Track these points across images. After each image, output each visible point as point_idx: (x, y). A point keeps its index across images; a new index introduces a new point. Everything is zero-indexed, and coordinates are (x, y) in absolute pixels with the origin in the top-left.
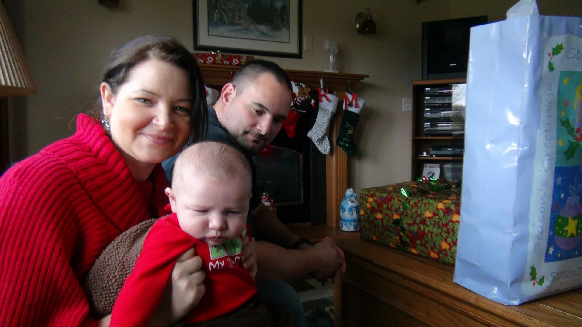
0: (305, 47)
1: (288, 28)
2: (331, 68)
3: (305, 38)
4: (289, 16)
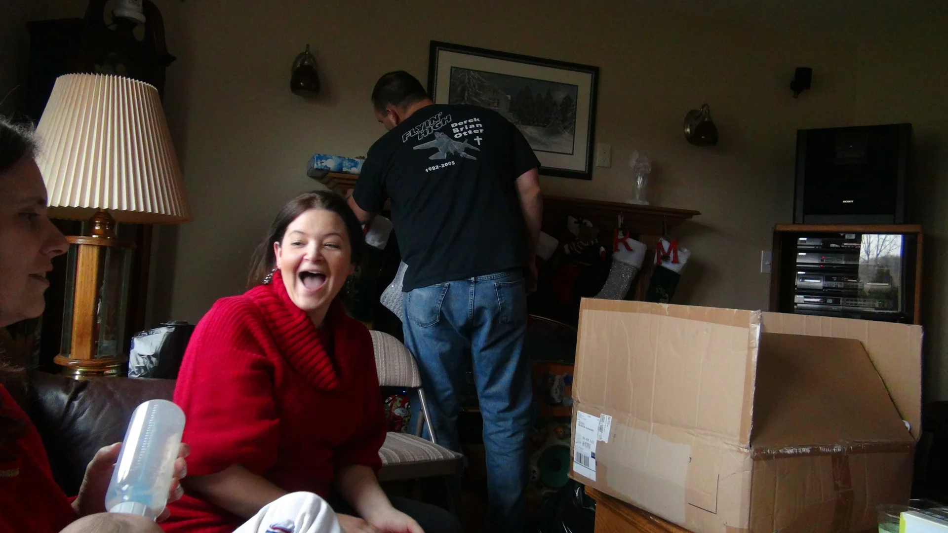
0: (598, 161)
1: (573, 132)
2: (638, 197)
3: (599, 148)
4: (574, 114)
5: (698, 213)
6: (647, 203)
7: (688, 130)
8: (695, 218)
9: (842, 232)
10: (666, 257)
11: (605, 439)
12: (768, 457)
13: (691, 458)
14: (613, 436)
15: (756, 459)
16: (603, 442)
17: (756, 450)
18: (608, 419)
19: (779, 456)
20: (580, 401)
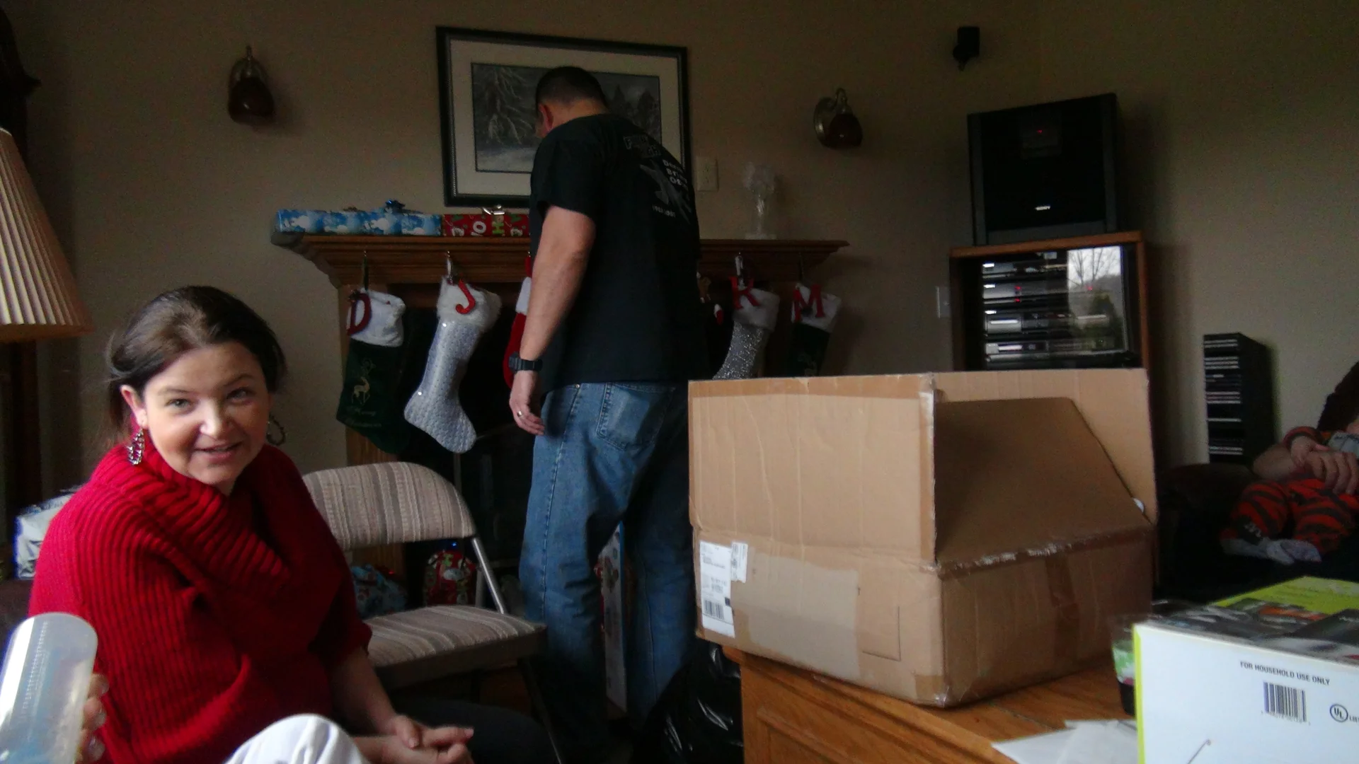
2: (759, 228)
3: (698, 163)
4: (658, 118)
5: (845, 244)
6: (773, 237)
7: (821, 127)
8: (841, 250)
9: (1040, 251)
10: (807, 311)
11: (742, 576)
12: (960, 573)
13: (859, 589)
14: (751, 571)
15: (944, 578)
16: (739, 582)
17: (944, 566)
18: (742, 548)
19: (976, 569)
20: (702, 527)
